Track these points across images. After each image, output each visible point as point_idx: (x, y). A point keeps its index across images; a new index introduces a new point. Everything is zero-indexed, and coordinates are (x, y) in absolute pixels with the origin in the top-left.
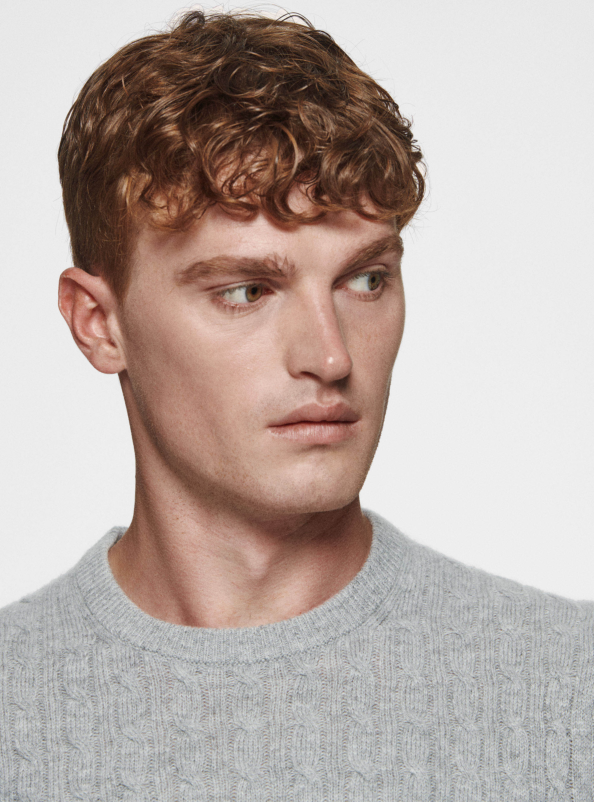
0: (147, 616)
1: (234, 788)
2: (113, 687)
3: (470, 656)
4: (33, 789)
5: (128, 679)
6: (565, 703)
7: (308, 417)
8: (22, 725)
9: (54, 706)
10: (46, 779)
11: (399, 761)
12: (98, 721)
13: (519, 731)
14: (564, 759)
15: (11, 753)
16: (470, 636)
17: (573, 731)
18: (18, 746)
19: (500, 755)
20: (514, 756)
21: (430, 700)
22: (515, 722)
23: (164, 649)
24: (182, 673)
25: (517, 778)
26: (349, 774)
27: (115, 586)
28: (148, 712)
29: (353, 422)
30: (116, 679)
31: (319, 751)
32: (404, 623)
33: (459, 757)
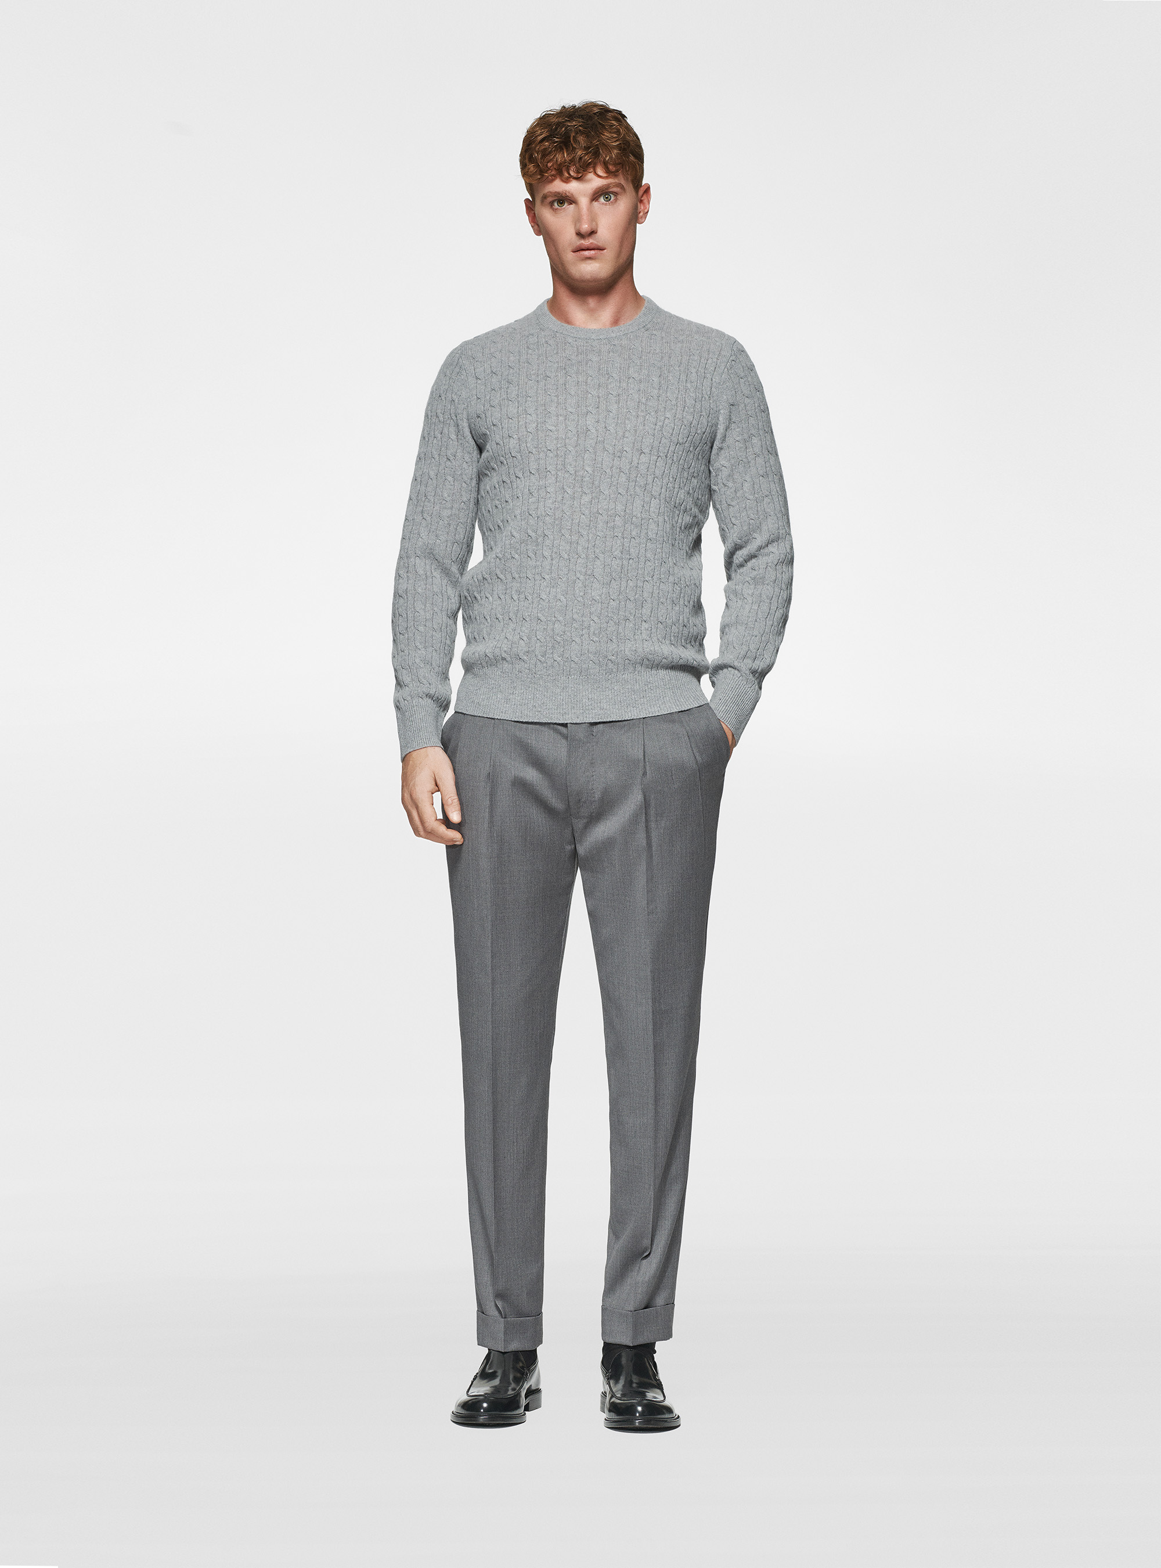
0: (559, 322)
1: (587, 379)
2: (545, 345)
3: (680, 345)
4: (514, 377)
5: (551, 342)
6: (713, 369)
7: (583, 248)
8: (512, 358)
9: (524, 352)
10: (519, 374)
11: (648, 376)
12: (539, 356)
13: (694, 374)
14: (709, 389)
15: (507, 367)
16: (681, 338)
17: (714, 380)
18: (510, 364)
19: (686, 380)
20: (691, 382)
21: (662, 357)
22: (694, 371)
23: (564, 332)
24: (570, 341)
25: (692, 390)
26: (629, 378)
27: (548, 312)
28: (557, 353)
29: (603, 249)
30: (547, 342)
31: (619, 369)
32: (654, 332)
33: (671, 378)
